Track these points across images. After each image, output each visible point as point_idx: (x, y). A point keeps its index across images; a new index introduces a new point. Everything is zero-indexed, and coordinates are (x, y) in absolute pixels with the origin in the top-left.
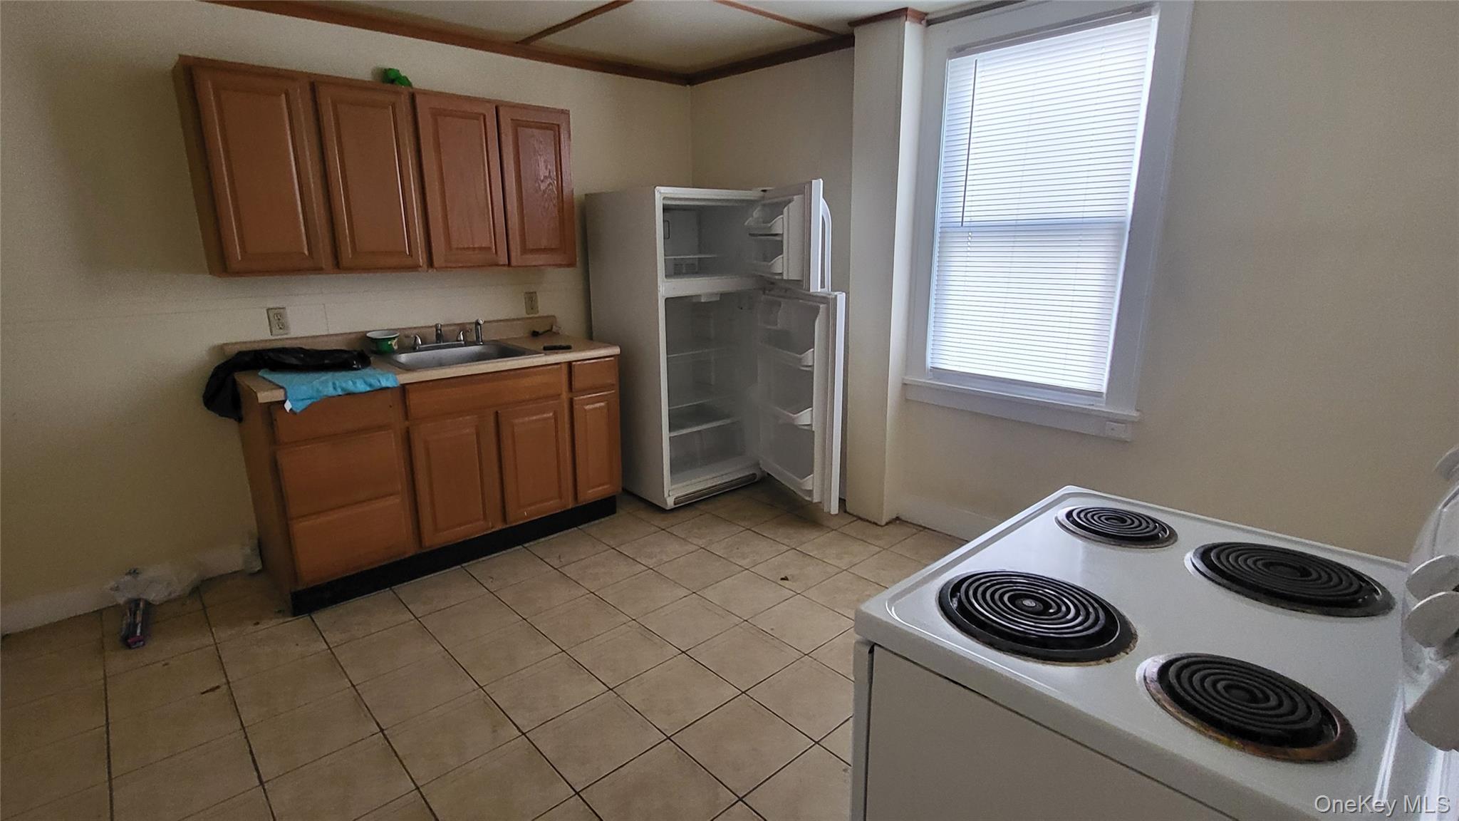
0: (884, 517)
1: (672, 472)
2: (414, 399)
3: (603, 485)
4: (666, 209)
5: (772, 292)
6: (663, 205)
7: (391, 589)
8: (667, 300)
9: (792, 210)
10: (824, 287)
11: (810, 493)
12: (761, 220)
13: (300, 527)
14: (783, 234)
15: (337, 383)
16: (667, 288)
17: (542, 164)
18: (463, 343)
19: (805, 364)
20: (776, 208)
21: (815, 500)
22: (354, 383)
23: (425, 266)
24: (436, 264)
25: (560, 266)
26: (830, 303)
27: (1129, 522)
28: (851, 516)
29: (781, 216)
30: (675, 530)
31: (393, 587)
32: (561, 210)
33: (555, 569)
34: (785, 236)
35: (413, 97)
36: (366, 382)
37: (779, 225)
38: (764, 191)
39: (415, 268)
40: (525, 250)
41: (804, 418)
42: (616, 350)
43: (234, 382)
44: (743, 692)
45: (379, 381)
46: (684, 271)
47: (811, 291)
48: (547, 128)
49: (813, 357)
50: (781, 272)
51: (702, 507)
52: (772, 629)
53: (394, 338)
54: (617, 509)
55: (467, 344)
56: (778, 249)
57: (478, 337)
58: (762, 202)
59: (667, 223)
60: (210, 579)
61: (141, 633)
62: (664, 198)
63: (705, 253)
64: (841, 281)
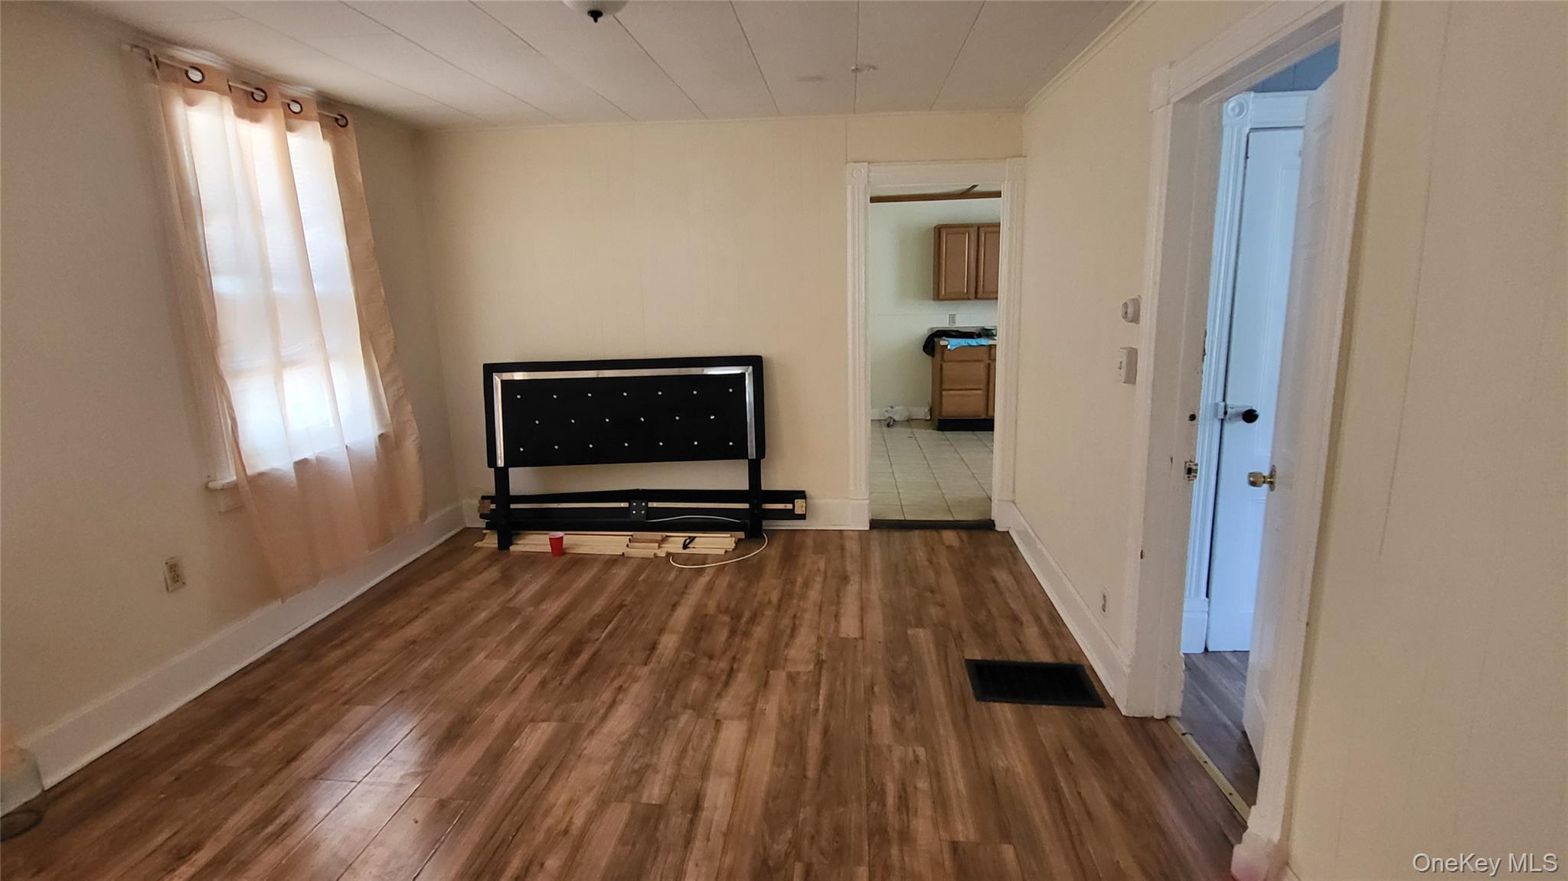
13: (945, 394)
15: (968, 342)
22: (974, 343)
36: (978, 343)
45: (982, 343)
60: (913, 417)
61: (892, 426)
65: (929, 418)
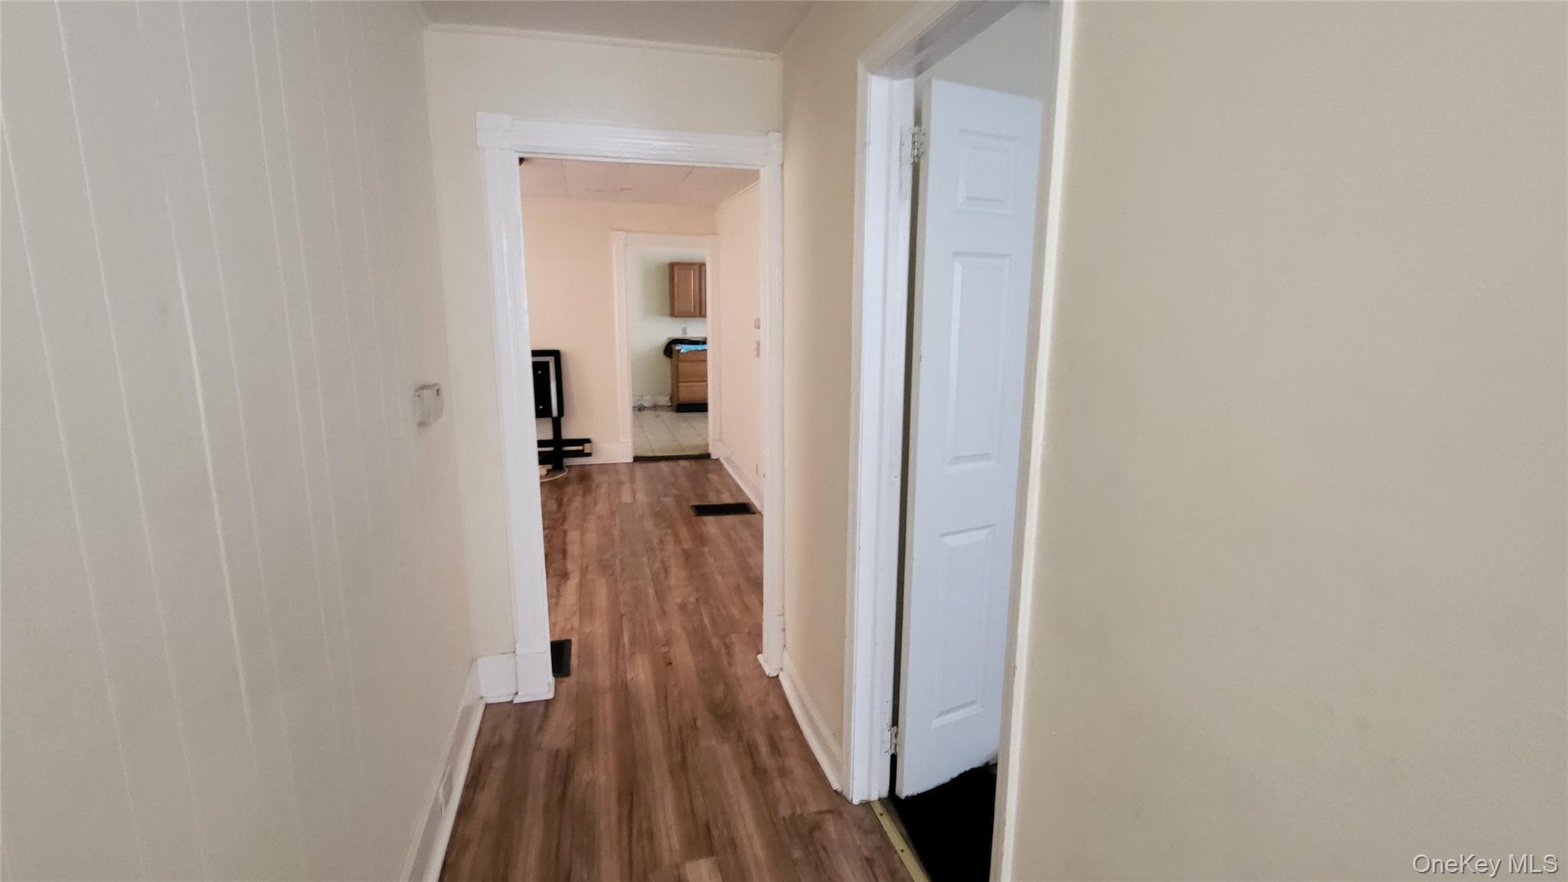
13: (680, 385)
43: (672, 347)
60: (658, 401)
65: (670, 404)
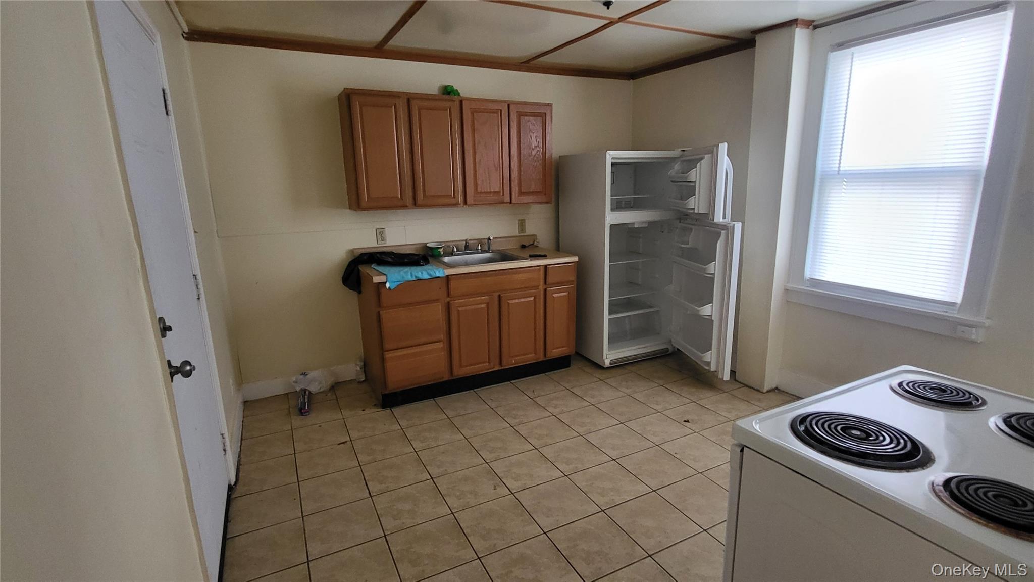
0: (765, 388)
1: (609, 343)
2: (453, 284)
3: (563, 347)
4: (613, 164)
5: (686, 222)
6: (612, 163)
7: (434, 400)
8: (611, 226)
9: (704, 165)
10: (725, 219)
11: (709, 364)
12: (680, 171)
13: (388, 355)
14: (695, 182)
15: (413, 274)
16: (612, 218)
17: (534, 138)
18: (480, 251)
19: (708, 272)
20: (691, 163)
21: (712, 369)
22: (422, 273)
23: (462, 205)
24: (468, 202)
25: (541, 203)
26: (728, 229)
27: (949, 392)
28: (738, 383)
29: (695, 169)
30: (608, 381)
31: (435, 399)
32: (544, 166)
33: (531, 398)
34: (697, 183)
35: (461, 101)
36: (428, 274)
37: (693, 175)
38: (684, 151)
39: (456, 205)
40: (521, 193)
41: (706, 310)
42: (576, 259)
43: (359, 270)
44: (654, 491)
45: (435, 273)
46: (623, 206)
47: (715, 221)
48: (537, 116)
49: (715, 268)
50: (693, 207)
51: (629, 368)
52: (676, 453)
53: (441, 247)
54: (571, 365)
55: (483, 251)
56: (691, 191)
57: (489, 248)
58: (682, 159)
59: (613, 174)
60: (338, 383)
61: (308, 407)
62: (612, 158)
63: (638, 194)
64: (738, 213)
